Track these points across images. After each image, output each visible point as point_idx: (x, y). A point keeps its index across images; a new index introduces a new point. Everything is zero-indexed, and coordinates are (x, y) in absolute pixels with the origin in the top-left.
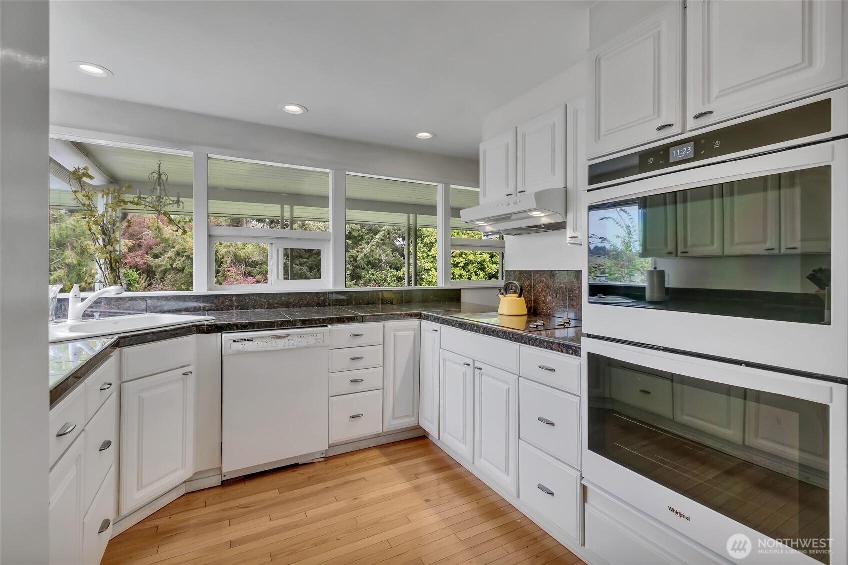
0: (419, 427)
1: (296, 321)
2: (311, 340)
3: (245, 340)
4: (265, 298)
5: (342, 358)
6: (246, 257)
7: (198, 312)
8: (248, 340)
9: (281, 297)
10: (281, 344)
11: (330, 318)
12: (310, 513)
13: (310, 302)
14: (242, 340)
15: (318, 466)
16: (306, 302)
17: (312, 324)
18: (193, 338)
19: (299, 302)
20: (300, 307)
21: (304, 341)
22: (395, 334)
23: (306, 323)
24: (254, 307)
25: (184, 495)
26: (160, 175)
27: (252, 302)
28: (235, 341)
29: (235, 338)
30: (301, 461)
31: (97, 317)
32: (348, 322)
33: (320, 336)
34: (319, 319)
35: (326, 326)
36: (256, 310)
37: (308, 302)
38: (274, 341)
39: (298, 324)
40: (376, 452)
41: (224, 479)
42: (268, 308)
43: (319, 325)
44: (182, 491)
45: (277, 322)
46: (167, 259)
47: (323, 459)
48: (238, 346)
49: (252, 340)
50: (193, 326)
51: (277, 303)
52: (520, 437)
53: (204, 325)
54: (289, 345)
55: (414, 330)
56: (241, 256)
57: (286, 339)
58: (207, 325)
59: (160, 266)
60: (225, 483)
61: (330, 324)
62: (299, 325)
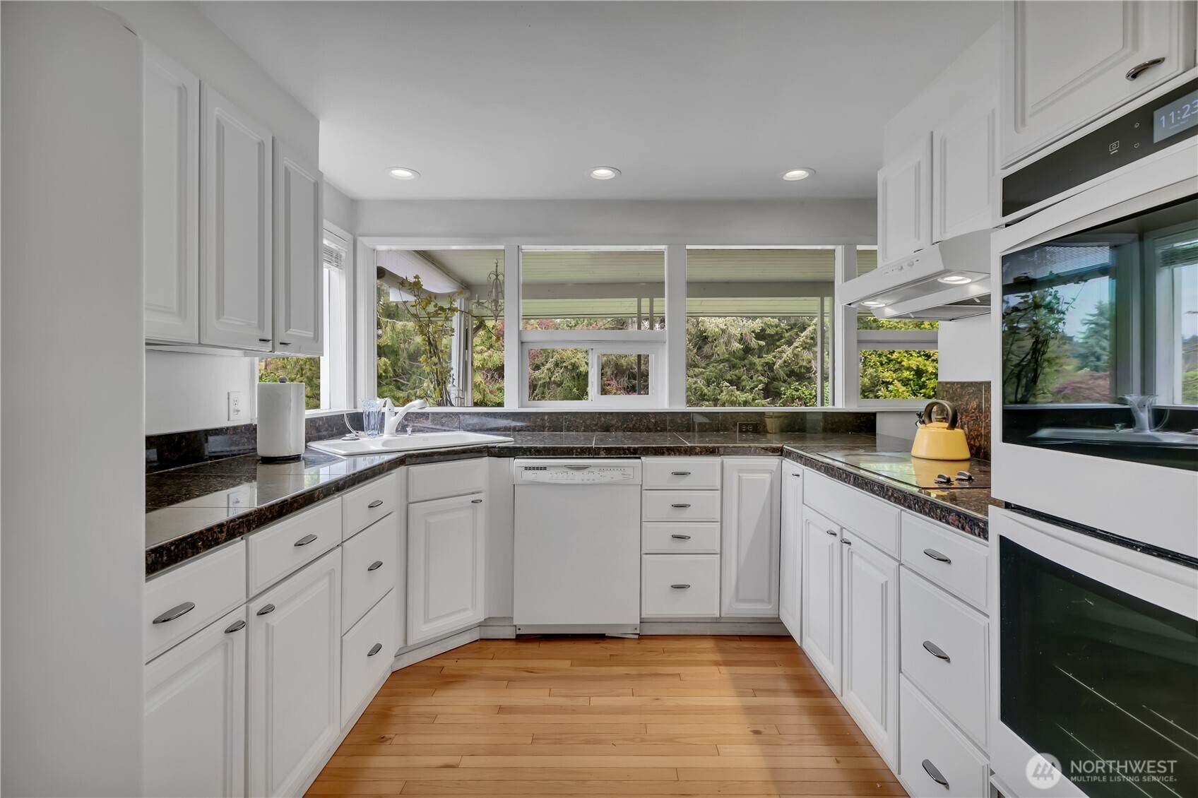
0: (777, 622)
1: (599, 448)
2: (616, 476)
3: (537, 469)
4: (581, 418)
5: (658, 504)
6: (629, 367)
7: (509, 433)
8: (541, 469)
9: (601, 417)
10: (578, 477)
11: (644, 447)
12: (596, 701)
13: (637, 425)
14: (534, 468)
15: (627, 644)
16: (631, 426)
17: (620, 454)
18: (484, 462)
19: (623, 424)
20: (624, 431)
21: (608, 476)
22: (739, 476)
23: (611, 452)
24: (568, 430)
25: (477, 641)
26: (497, 276)
27: (566, 423)
28: (526, 468)
29: (526, 465)
30: (608, 633)
31: (409, 432)
32: (669, 454)
33: (629, 471)
34: (629, 449)
35: (640, 458)
36: (571, 433)
37: (634, 426)
38: (570, 472)
39: (602, 452)
40: (709, 644)
41: (518, 632)
42: (584, 431)
43: (629, 456)
44: (475, 635)
45: (576, 448)
46: (546, 371)
47: (637, 637)
48: (530, 475)
49: (545, 468)
50: (484, 447)
51: (596, 425)
52: (903, 670)
53: (495, 447)
54: (588, 480)
55: (771, 473)
56: (623, 366)
57: (586, 472)
58: (499, 447)
59: (540, 379)
60: (522, 638)
61: (644, 455)
62: (603, 454)
